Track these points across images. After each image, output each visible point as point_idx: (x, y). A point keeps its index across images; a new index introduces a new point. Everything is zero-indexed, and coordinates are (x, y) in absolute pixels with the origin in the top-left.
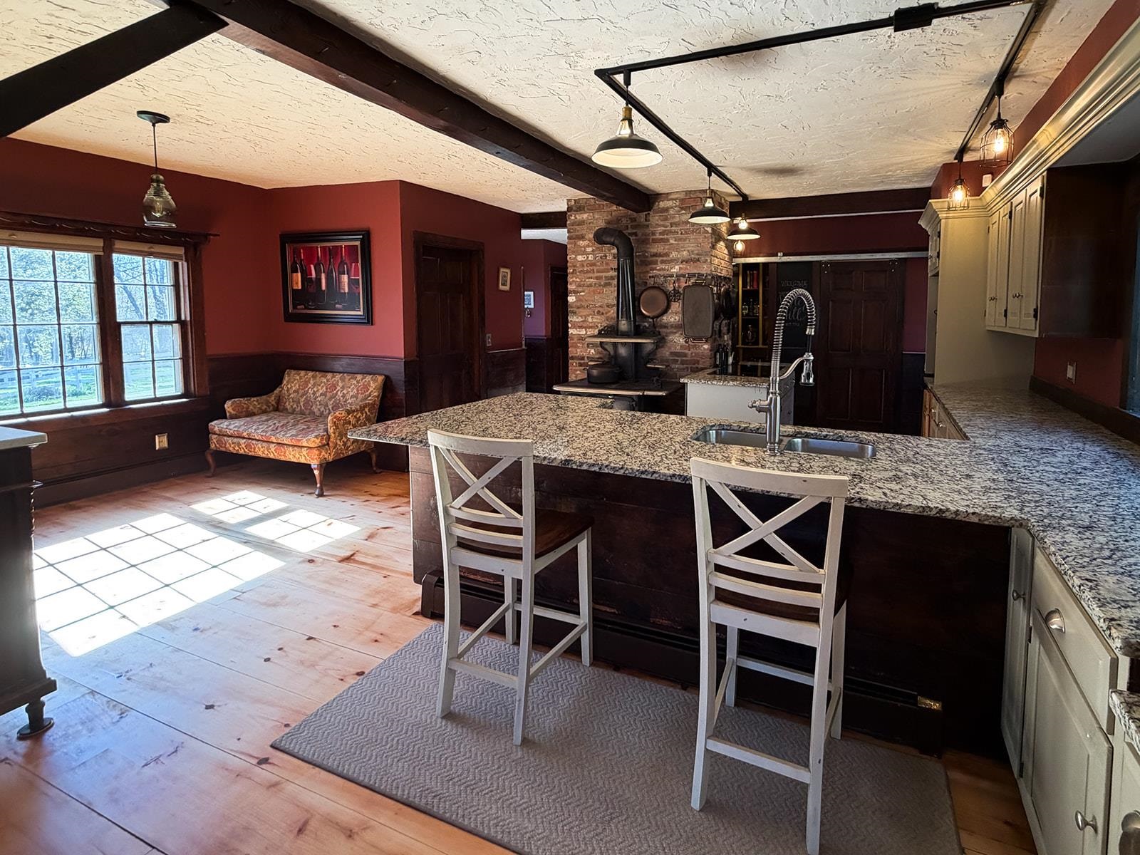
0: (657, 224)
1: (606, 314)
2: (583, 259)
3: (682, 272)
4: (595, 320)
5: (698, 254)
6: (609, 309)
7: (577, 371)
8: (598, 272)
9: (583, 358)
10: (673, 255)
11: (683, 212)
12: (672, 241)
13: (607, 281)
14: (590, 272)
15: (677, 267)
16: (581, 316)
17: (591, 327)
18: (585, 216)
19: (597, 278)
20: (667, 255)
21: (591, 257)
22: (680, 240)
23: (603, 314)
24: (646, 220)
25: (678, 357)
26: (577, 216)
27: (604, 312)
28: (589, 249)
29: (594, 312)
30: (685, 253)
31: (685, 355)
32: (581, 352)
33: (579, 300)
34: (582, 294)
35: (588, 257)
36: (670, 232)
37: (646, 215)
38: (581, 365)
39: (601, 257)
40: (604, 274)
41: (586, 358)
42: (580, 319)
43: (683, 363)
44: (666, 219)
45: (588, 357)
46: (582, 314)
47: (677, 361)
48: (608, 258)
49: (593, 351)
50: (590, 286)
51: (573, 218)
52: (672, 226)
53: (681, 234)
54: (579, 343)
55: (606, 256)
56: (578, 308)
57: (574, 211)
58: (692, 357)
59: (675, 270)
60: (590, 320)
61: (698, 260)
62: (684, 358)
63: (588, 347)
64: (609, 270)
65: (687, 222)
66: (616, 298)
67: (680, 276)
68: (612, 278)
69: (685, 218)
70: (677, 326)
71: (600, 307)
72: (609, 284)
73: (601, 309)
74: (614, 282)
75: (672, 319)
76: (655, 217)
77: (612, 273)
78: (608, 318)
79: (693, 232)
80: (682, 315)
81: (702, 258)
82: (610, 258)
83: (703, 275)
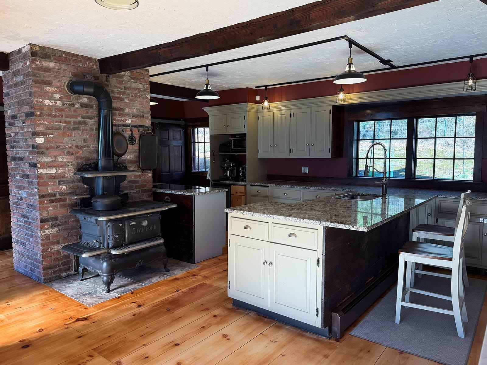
0: (115, 86)
1: (76, 153)
2: (51, 104)
3: (133, 123)
4: (65, 160)
5: (143, 112)
6: (79, 150)
7: (49, 207)
8: (66, 117)
9: (54, 195)
10: (127, 110)
11: (133, 81)
12: (126, 101)
13: (77, 126)
14: (58, 116)
15: (130, 120)
16: (51, 157)
17: (62, 166)
18: (52, 65)
19: (66, 122)
20: (122, 110)
21: (59, 103)
22: (132, 100)
23: (73, 154)
24: (107, 81)
25: (133, 183)
26: (43, 63)
27: (74, 152)
28: (58, 96)
29: (64, 152)
30: (135, 110)
31: (138, 182)
32: (53, 189)
33: (47, 141)
34: (51, 136)
35: (56, 103)
36: (124, 93)
37: (106, 77)
38: (52, 201)
39: (69, 105)
40: (72, 120)
41: (58, 195)
42: (50, 159)
43: (136, 187)
44: (121, 83)
45: (59, 194)
46: (51, 154)
47: (132, 187)
48: (76, 106)
49: (64, 187)
50: (59, 129)
51: (38, 63)
52: (125, 89)
53: (132, 96)
54: (50, 182)
55: (74, 105)
56: (48, 149)
57: (40, 57)
58: (142, 182)
59: (129, 122)
60: (60, 160)
61: (143, 117)
62: (137, 184)
63: (59, 184)
64: (76, 117)
65: (135, 89)
66: (85, 141)
67: (133, 126)
68: (80, 123)
69: (134, 85)
70: (131, 162)
71: (70, 148)
72: (78, 129)
73: (70, 150)
74: (82, 127)
75: (128, 157)
76: (113, 80)
77: (79, 119)
78: (77, 158)
79: (139, 96)
80: (137, 154)
81: (145, 116)
82: (77, 106)
83: (147, 127)
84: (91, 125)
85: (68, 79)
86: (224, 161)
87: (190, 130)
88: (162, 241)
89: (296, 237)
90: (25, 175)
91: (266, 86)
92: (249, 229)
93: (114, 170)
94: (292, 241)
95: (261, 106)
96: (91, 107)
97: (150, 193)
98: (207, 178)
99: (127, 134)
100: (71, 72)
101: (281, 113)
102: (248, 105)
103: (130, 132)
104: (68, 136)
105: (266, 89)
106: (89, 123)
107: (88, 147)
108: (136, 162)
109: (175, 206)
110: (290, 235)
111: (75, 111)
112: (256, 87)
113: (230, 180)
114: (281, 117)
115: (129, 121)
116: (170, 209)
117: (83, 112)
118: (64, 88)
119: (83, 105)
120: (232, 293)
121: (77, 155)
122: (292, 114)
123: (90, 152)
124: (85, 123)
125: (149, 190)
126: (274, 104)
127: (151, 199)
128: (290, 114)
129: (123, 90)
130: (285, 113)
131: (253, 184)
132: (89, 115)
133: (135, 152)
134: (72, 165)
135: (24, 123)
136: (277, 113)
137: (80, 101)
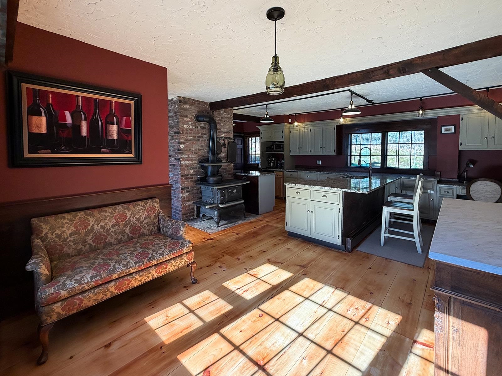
0: (217, 117)
1: (198, 153)
2: (187, 127)
3: (225, 136)
4: (193, 157)
5: (230, 130)
6: (199, 151)
7: (185, 182)
8: (194, 134)
9: (188, 175)
10: (222, 129)
11: (225, 113)
12: (222, 124)
14: (190, 134)
15: (223, 134)
16: (186, 155)
17: (191, 160)
18: (188, 107)
19: (194, 137)
20: (220, 129)
21: (191, 127)
22: (224, 124)
23: (196, 153)
24: (213, 114)
25: (224, 170)
26: (184, 106)
28: (190, 123)
29: (192, 153)
30: (226, 129)
31: (226, 169)
32: (187, 172)
33: (185, 147)
34: (187, 144)
35: (189, 127)
36: (221, 120)
37: (213, 112)
38: (187, 179)
39: (195, 127)
40: (196, 135)
41: (189, 175)
42: (186, 156)
43: (226, 172)
44: (220, 115)
45: (190, 175)
46: (187, 154)
47: (224, 171)
49: (192, 171)
50: (191, 140)
51: (182, 106)
52: (221, 118)
53: (225, 122)
54: (186, 168)
55: (197, 127)
56: (185, 151)
57: (183, 103)
58: (228, 169)
60: (191, 157)
61: (230, 133)
62: (226, 170)
63: (190, 169)
64: (198, 134)
65: (226, 118)
66: (202, 146)
67: (225, 138)
68: (200, 137)
69: (226, 116)
70: (224, 158)
71: (195, 150)
72: (199, 140)
73: (196, 151)
74: (201, 139)
75: (222, 155)
76: (216, 113)
77: (200, 135)
78: (199, 155)
79: (228, 122)
80: (226, 153)
81: (231, 132)
82: (199, 128)
83: (232, 138)
84: (205, 138)
85: (195, 114)
86: (269, 157)
87: (247, 139)
88: (243, 201)
89: (327, 197)
90: (172, 164)
91: (296, 114)
92: (299, 193)
93: (216, 162)
94: (325, 199)
95: (292, 125)
96: (205, 128)
97: (232, 175)
98: (259, 167)
99: (222, 142)
100: (197, 110)
101: (304, 129)
102: (285, 125)
103: (223, 141)
104: (195, 144)
105: (296, 115)
106: (204, 137)
107: (204, 150)
108: (226, 158)
109: (249, 182)
110: (323, 196)
111: (198, 130)
112: (290, 114)
113: (272, 168)
114: (305, 131)
115: (223, 136)
116: (247, 184)
117: (201, 131)
118: (193, 119)
119: (202, 127)
120: (288, 228)
121: (198, 154)
122: (311, 130)
123: (204, 152)
124: (202, 137)
125: (232, 173)
126: (300, 124)
127: (233, 178)
128: (310, 130)
129: (220, 119)
130: (307, 129)
131: (288, 170)
132: (204, 132)
133: (226, 152)
134: (196, 159)
135: (172, 137)
136: (302, 129)
137: (200, 125)
